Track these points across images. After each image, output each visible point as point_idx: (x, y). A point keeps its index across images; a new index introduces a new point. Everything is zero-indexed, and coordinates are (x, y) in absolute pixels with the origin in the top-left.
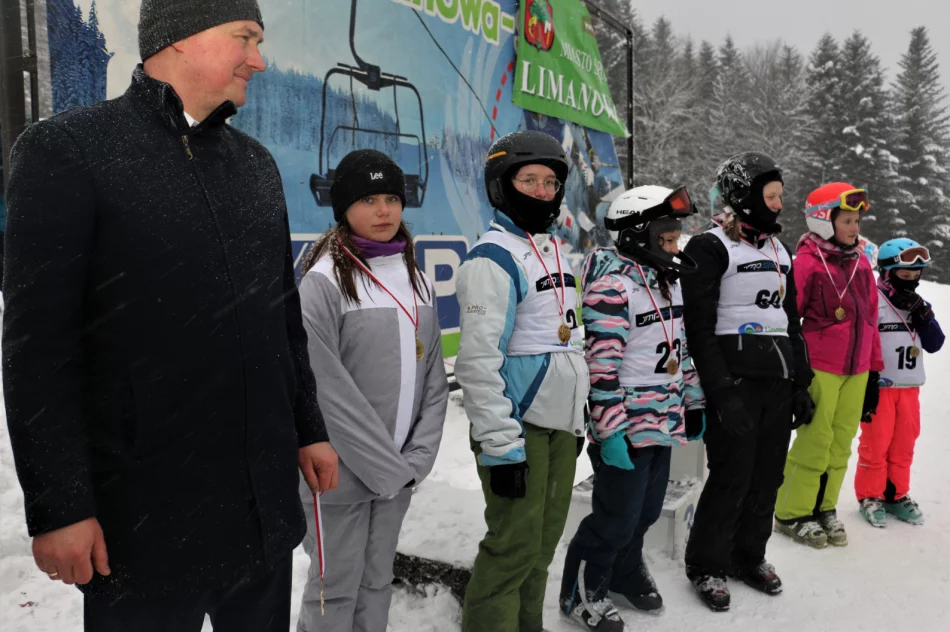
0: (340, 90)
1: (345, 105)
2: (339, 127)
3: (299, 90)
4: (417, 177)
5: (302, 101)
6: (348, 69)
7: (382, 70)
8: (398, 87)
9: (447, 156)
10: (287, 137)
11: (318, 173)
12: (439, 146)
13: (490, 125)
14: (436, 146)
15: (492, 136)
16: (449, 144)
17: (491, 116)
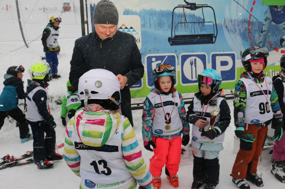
0: (179, 12)
1: (181, 17)
2: (179, 23)
3: (164, 15)
4: (213, 34)
5: (165, 18)
6: (183, 6)
7: (197, 4)
8: (204, 8)
9: (226, 27)
10: (160, 28)
11: (171, 37)
12: (223, 24)
13: (249, 14)
14: (221, 24)
15: (250, 18)
16: (227, 23)
17: (249, 11)
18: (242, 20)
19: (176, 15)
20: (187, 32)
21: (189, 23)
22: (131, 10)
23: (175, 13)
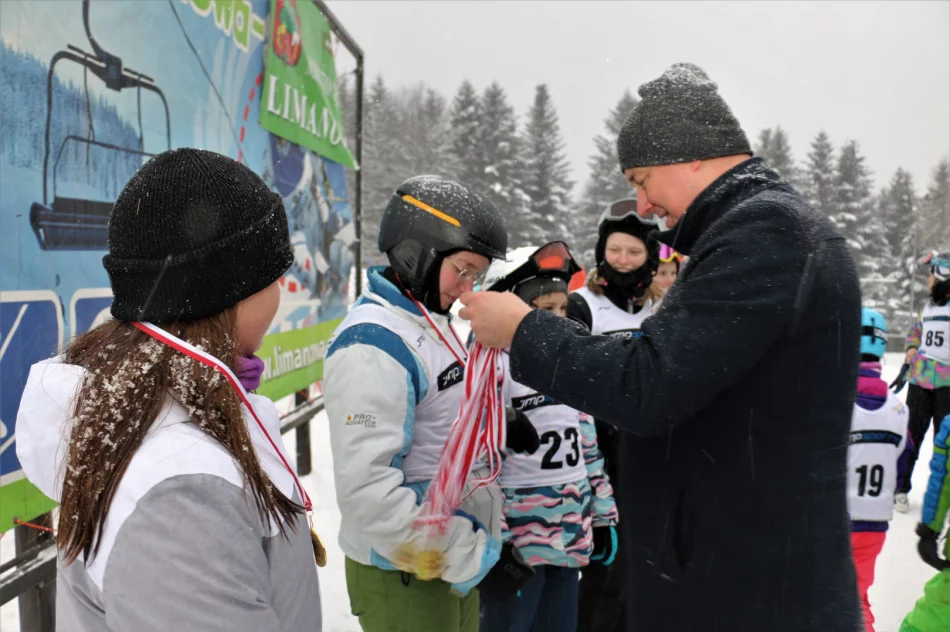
0: (71, 83)
1: (78, 106)
2: (69, 137)
3: (13, 75)
6: (82, 56)
7: (125, 64)
8: (144, 91)
11: (40, 201)
13: (238, 149)
20: (94, 185)
21: (103, 145)
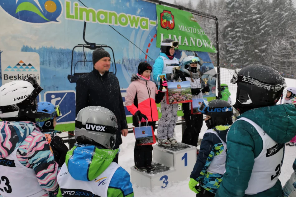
0: (79, 51)
1: (81, 55)
2: (78, 61)
3: (63, 53)
4: (112, 72)
5: (64, 56)
6: (83, 45)
7: (96, 44)
9: (125, 66)
10: (59, 66)
11: (70, 74)
12: (121, 63)
13: (145, 55)
14: (120, 63)
15: (146, 58)
16: (125, 62)
17: (145, 52)
18: (139, 60)
19: (75, 53)
20: (87, 69)
21: (89, 61)
22: (30, 47)
23: (75, 52)
